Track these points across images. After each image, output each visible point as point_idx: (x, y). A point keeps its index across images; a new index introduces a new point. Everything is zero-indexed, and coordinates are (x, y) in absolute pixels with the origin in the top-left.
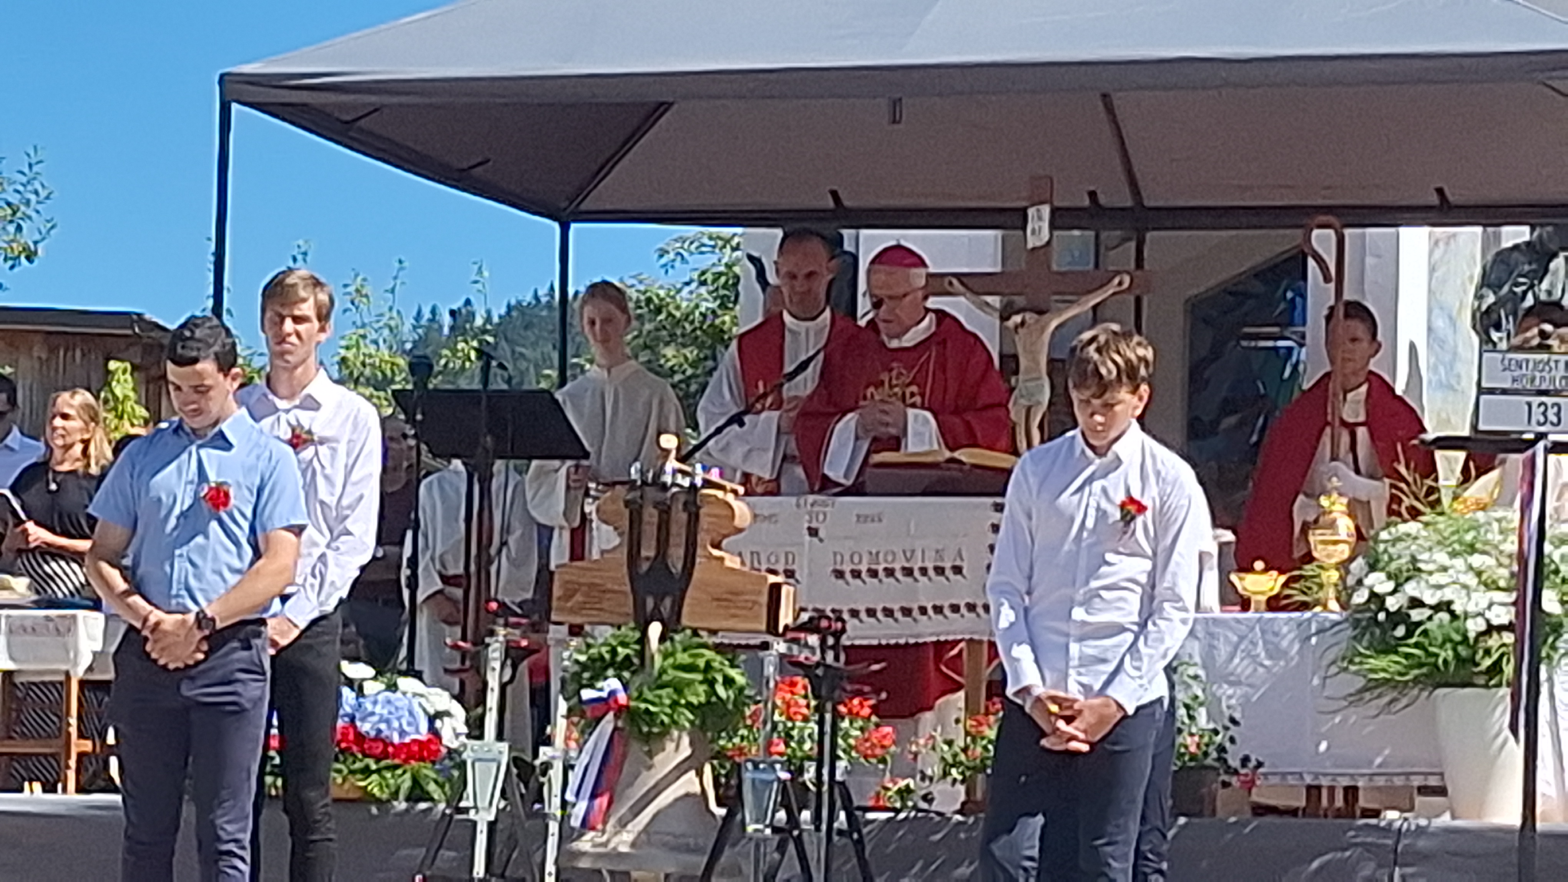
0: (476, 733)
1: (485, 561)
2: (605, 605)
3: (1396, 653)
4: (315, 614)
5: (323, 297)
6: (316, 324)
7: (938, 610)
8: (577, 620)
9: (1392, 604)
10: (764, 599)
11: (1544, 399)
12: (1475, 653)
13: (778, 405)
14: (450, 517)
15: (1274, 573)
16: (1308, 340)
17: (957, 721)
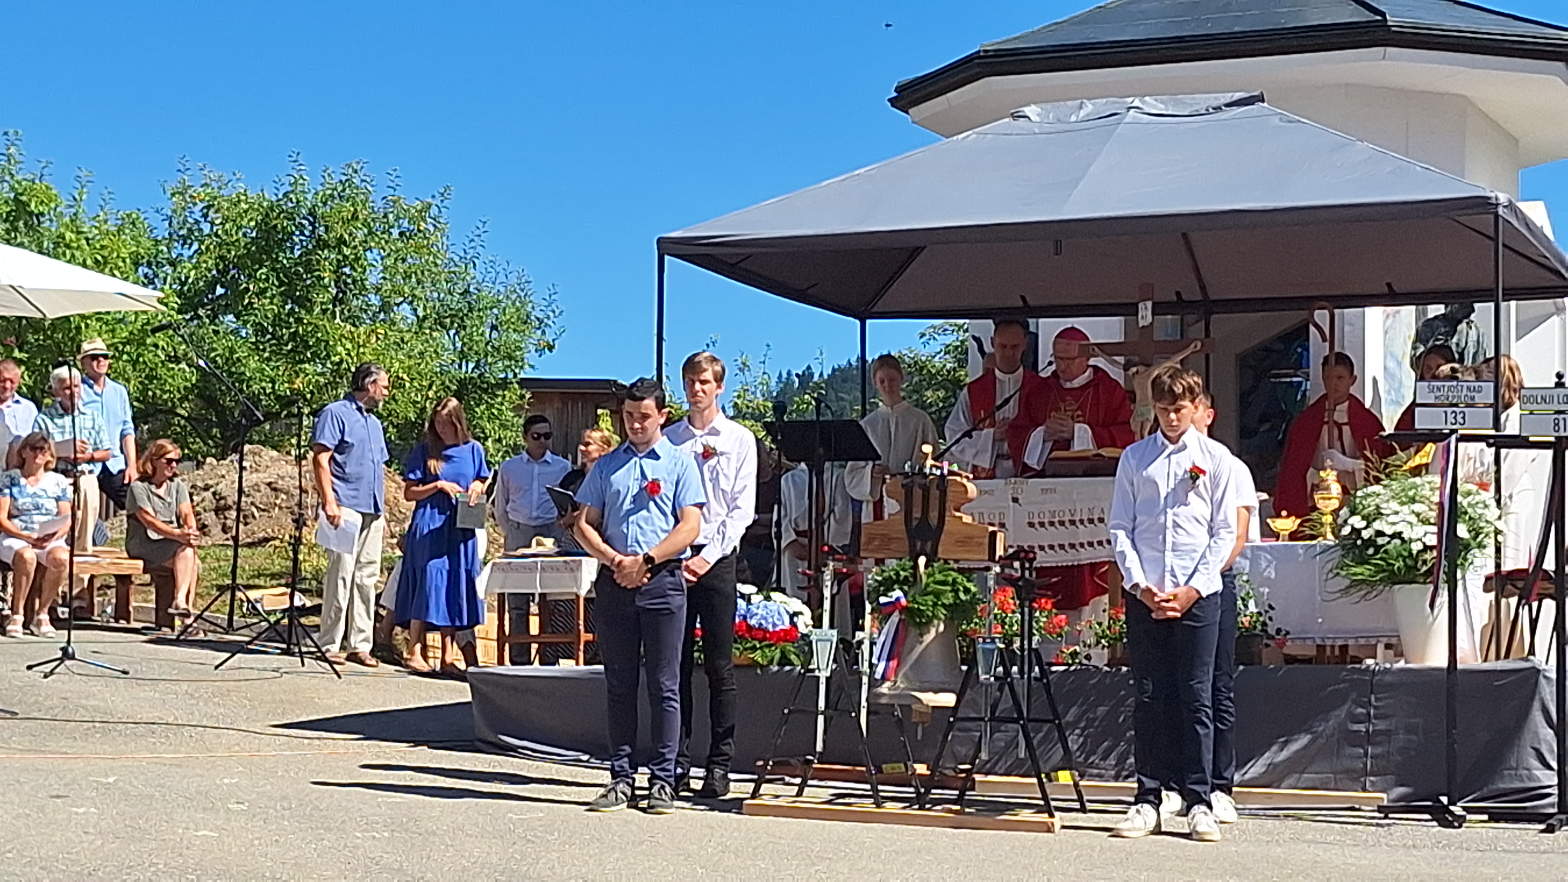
0: (817, 624)
1: (821, 523)
2: (893, 546)
3: (1370, 564)
4: (720, 556)
5: (718, 368)
6: (715, 384)
7: (1091, 544)
8: (880, 556)
9: (1366, 534)
10: (986, 541)
11: (1455, 409)
12: (1417, 563)
13: (992, 425)
14: (799, 497)
15: (1293, 518)
16: (1311, 378)
17: (1104, 611)
